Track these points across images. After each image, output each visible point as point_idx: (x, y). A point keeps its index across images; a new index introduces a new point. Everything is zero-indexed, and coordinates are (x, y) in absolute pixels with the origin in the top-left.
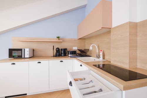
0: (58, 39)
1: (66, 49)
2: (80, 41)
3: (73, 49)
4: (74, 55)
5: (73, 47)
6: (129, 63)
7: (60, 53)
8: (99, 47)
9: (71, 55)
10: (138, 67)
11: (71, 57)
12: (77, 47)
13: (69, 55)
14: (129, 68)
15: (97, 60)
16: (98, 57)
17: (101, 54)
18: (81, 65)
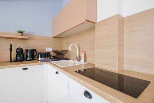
0: (20, 34)
1: (35, 50)
2: (55, 39)
3: (46, 50)
4: (47, 58)
5: (46, 48)
6: (118, 64)
7: (23, 56)
8: (79, 47)
9: (43, 59)
10: (124, 69)
11: (42, 61)
12: (51, 48)
13: (40, 59)
14: (118, 71)
15: (78, 63)
16: (79, 59)
17: (82, 55)
18: (57, 73)
